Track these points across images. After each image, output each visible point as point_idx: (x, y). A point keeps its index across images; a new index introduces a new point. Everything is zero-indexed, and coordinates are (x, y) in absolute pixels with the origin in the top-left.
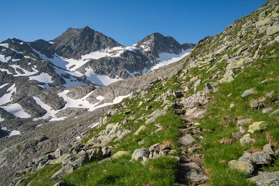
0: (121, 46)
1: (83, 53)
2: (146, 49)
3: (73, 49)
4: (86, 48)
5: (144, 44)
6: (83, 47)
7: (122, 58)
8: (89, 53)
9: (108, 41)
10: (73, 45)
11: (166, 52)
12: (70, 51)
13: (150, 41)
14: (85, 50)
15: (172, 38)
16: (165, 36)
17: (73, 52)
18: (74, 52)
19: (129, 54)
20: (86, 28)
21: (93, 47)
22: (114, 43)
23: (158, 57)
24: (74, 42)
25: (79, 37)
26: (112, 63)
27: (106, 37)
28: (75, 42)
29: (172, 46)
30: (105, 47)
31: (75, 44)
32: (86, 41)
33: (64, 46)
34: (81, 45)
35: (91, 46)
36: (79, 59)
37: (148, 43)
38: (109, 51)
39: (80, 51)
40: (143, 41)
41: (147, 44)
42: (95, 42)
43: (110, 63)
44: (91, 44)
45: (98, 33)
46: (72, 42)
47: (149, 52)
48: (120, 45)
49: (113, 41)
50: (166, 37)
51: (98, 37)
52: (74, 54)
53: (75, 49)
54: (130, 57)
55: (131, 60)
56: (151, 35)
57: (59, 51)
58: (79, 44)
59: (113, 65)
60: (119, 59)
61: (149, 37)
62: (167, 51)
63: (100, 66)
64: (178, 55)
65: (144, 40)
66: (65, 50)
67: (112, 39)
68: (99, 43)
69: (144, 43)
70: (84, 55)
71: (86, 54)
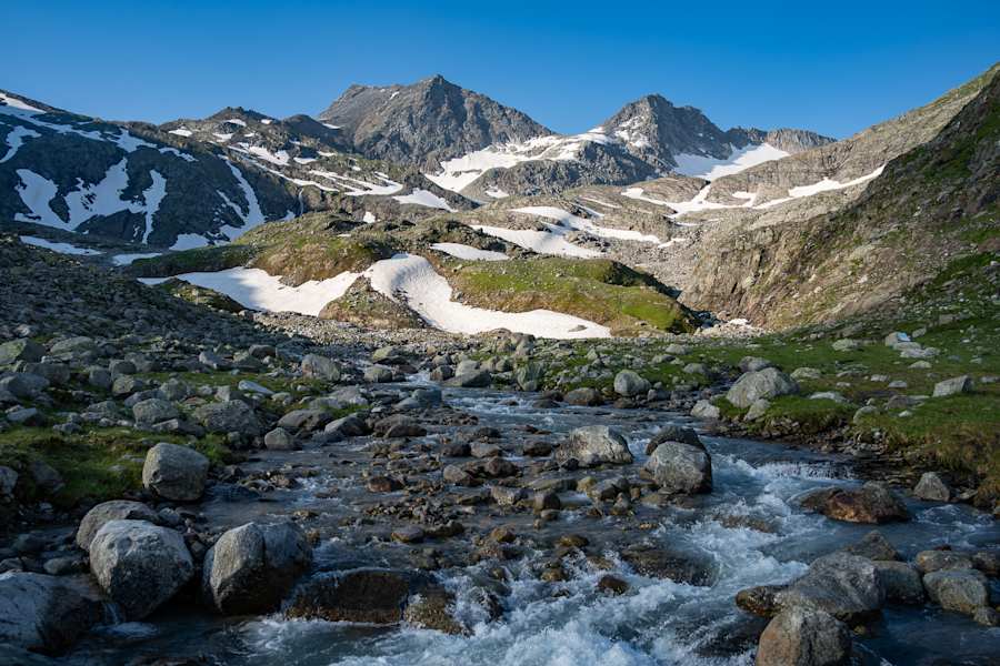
0: (554, 134)
1: (444, 156)
2: (634, 141)
3: (410, 143)
4: (449, 142)
5: (623, 129)
6: (438, 139)
7: (583, 163)
8: (461, 155)
9: (509, 121)
10: (406, 130)
11: (689, 151)
12: (403, 150)
13: (642, 120)
14: (449, 146)
15: (696, 112)
16: (676, 106)
17: (411, 151)
18: (416, 151)
19: (599, 152)
20: (436, 80)
21: (467, 137)
22: (531, 128)
23: (675, 165)
24: (410, 120)
25: (422, 106)
26: (562, 178)
27: (501, 107)
28: (412, 123)
29: (701, 135)
30: (504, 138)
31: (414, 129)
32: (446, 120)
33: (379, 137)
34: (431, 131)
35: (461, 135)
36: (438, 173)
37: (637, 125)
38: (521, 148)
39: (431, 149)
40: (619, 119)
41: (634, 128)
42: (473, 123)
43: (554, 178)
44: (460, 129)
45: (477, 96)
46: (404, 123)
47: (649, 150)
48: (549, 133)
49: (526, 119)
50: (682, 109)
51: (477, 108)
52: (418, 157)
53: (415, 144)
54: (605, 163)
55: (609, 169)
56: (638, 103)
57: (369, 148)
58: (426, 128)
59: (563, 182)
60: (577, 165)
61: (633, 109)
62: (692, 149)
63: (527, 184)
64: (723, 161)
65: (619, 115)
66: (387, 147)
67: (520, 113)
68: (484, 126)
69: (624, 125)
70: (449, 160)
71: (453, 157)
